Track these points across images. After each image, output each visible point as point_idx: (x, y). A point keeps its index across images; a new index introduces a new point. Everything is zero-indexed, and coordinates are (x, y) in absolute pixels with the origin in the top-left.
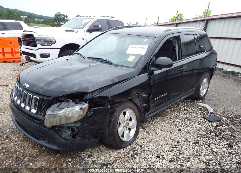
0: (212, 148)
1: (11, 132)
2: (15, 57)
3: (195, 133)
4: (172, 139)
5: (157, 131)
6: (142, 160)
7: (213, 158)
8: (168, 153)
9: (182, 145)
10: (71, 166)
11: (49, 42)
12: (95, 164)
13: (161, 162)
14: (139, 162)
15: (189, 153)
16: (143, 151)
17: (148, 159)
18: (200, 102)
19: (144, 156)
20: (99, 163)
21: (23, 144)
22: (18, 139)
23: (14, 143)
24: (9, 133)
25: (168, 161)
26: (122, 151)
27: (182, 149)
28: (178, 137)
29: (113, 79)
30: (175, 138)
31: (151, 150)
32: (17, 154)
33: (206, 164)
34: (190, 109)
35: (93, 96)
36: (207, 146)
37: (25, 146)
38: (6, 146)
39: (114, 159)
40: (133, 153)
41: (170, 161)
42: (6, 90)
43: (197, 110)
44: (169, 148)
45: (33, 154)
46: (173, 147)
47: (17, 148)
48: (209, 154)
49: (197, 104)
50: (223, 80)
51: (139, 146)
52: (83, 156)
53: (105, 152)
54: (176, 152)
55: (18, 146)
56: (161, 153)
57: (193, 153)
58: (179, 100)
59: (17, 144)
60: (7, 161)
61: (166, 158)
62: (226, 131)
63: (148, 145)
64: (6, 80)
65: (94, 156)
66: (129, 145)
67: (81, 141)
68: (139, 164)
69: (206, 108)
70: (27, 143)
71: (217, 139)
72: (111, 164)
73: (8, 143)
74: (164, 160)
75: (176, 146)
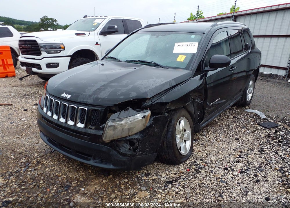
0: (280, 155)
1: (41, 156)
2: (8, 70)
3: (256, 141)
4: (233, 149)
5: (212, 142)
6: (209, 174)
7: (285, 166)
8: (235, 164)
9: (247, 155)
10: (130, 187)
11: (57, 49)
12: (157, 183)
13: (231, 174)
14: (207, 176)
15: (258, 162)
16: (206, 164)
17: (216, 173)
18: (247, 108)
19: (210, 169)
20: (161, 182)
21: (61, 168)
22: (52, 163)
23: (50, 168)
24: (38, 158)
25: (239, 172)
26: (182, 167)
27: (248, 159)
28: (238, 147)
29: (170, 82)
30: (236, 148)
31: (214, 163)
32: (59, 179)
33: (281, 172)
34: (239, 117)
35: (152, 102)
36: (274, 153)
37: (64, 170)
38: (42, 172)
39: (177, 176)
40: (196, 168)
41: (241, 172)
42: (12, 109)
43: (247, 117)
44: (233, 159)
45: (79, 178)
46: (238, 158)
47: (56, 173)
48: (280, 161)
49: (245, 110)
50: (263, 83)
51: (199, 160)
52: (139, 175)
53: (163, 169)
54: (244, 162)
55: (57, 171)
56: (227, 165)
57: (262, 162)
58: (229, 106)
59: (54, 169)
60: (51, 188)
61: (234, 169)
62: (288, 136)
63: (208, 158)
64: (7, 98)
65: (152, 174)
66: (187, 159)
67: (141, 156)
68: (208, 179)
69: (256, 114)
70: (65, 167)
71: (282, 145)
72: (176, 181)
73: (43, 169)
74: (234, 172)
75: (240, 156)
